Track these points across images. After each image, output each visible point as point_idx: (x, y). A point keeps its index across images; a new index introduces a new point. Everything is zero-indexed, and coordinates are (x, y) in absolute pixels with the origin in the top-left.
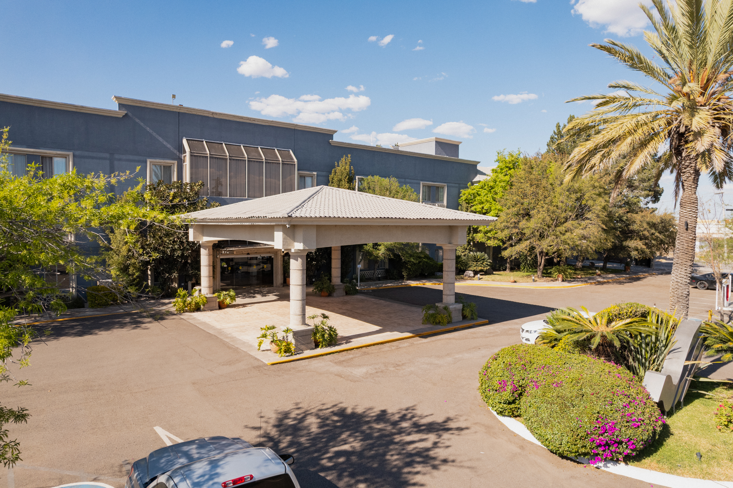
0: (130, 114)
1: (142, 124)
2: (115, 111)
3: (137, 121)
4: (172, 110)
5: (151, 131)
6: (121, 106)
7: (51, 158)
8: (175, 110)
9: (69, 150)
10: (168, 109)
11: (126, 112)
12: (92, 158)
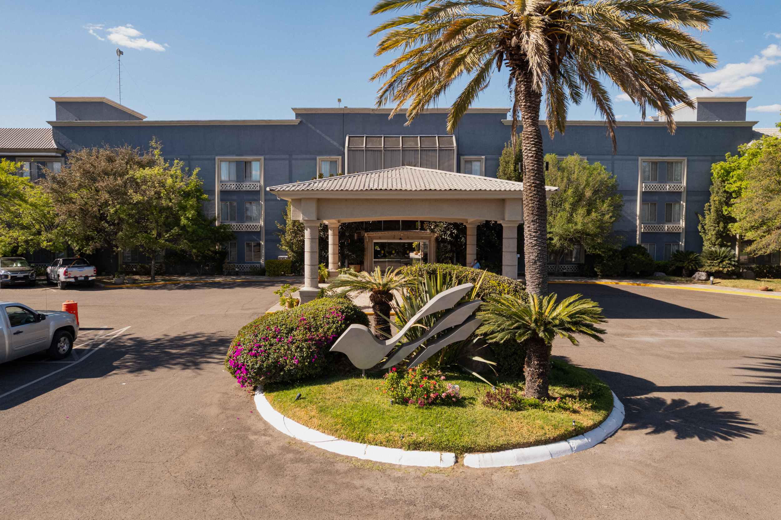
0: (304, 121)
1: (313, 128)
2: (292, 120)
3: (310, 125)
4: (337, 112)
5: (320, 133)
6: (297, 115)
7: (250, 162)
8: (339, 112)
9: (261, 155)
10: (334, 112)
11: (300, 120)
12: (277, 159)
